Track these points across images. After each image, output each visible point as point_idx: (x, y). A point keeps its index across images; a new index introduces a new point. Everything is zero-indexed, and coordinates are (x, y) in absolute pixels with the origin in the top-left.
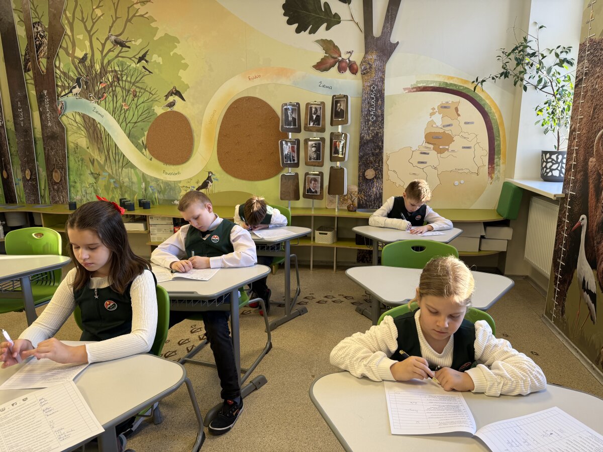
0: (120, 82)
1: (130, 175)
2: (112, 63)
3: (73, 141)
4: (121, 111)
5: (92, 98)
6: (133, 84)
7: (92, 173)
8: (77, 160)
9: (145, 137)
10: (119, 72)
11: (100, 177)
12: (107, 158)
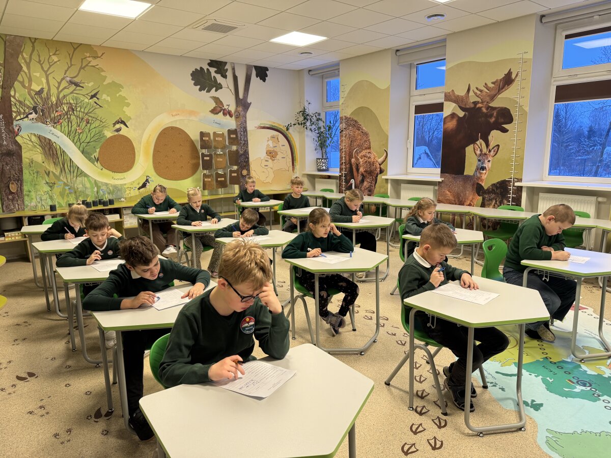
0: (75, 112)
1: (84, 182)
2: (68, 97)
3: (28, 157)
4: (75, 134)
5: (48, 123)
6: (87, 114)
7: (47, 183)
8: (32, 173)
9: (97, 153)
10: (74, 105)
11: (55, 185)
12: (63, 170)
